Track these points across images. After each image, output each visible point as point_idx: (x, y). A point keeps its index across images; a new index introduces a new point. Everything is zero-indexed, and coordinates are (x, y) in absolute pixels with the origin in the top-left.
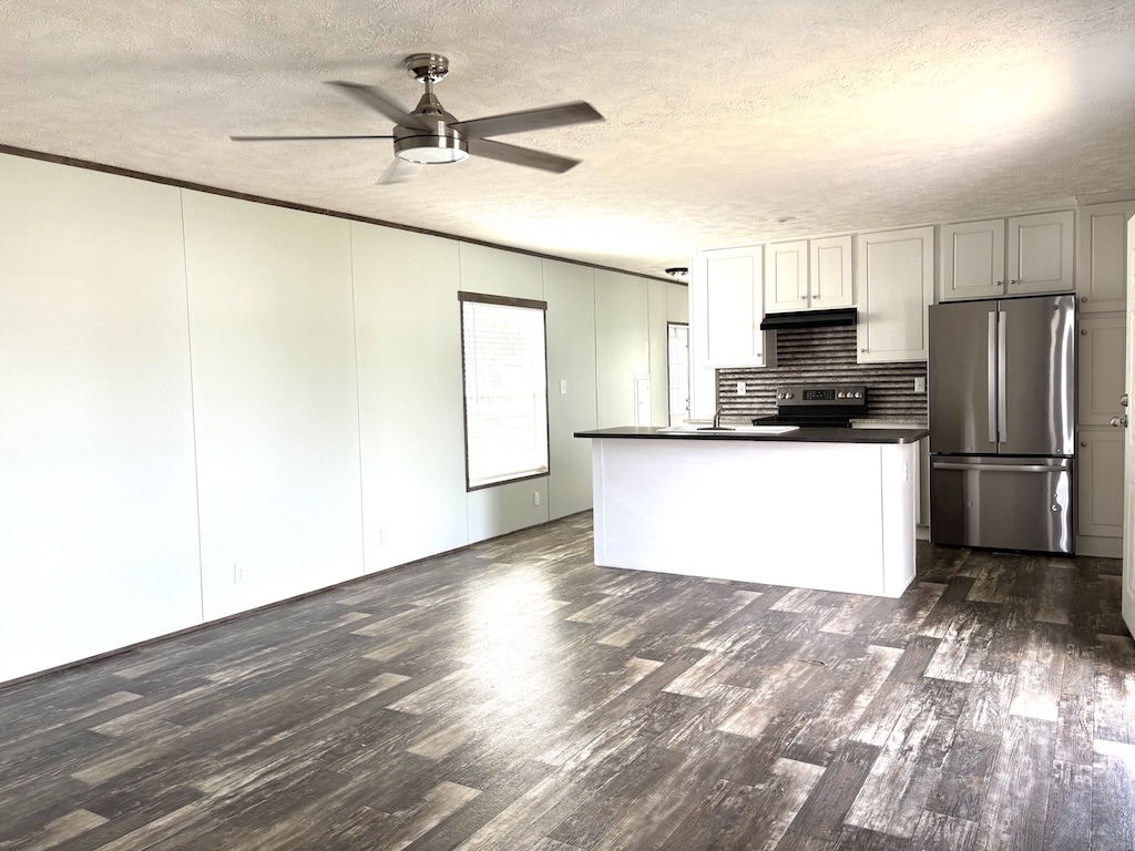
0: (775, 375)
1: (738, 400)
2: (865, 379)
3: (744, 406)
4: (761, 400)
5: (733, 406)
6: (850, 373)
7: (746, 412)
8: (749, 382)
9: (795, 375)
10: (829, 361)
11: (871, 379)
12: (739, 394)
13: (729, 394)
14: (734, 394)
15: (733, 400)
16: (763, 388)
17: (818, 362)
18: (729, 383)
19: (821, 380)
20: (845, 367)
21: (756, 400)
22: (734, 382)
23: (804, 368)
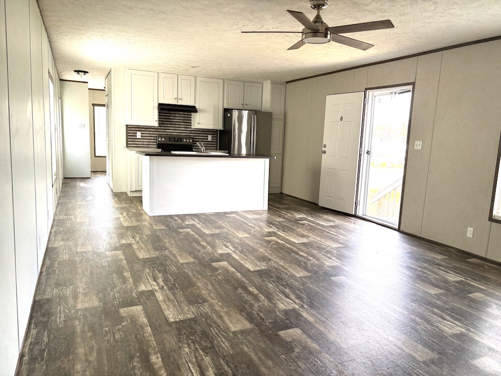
0: (155, 130)
1: (137, 140)
2: (191, 134)
3: (140, 143)
4: (148, 140)
5: (134, 143)
6: (185, 132)
7: (141, 146)
8: (142, 132)
9: (163, 130)
10: (177, 126)
11: (193, 135)
12: (138, 137)
13: (133, 137)
14: (135, 137)
15: (135, 140)
16: (149, 135)
17: (173, 126)
18: (133, 132)
19: (174, 134)
20: (183, 129)
21: (145, 140)
22: (135, 132)
23: (167, 128)
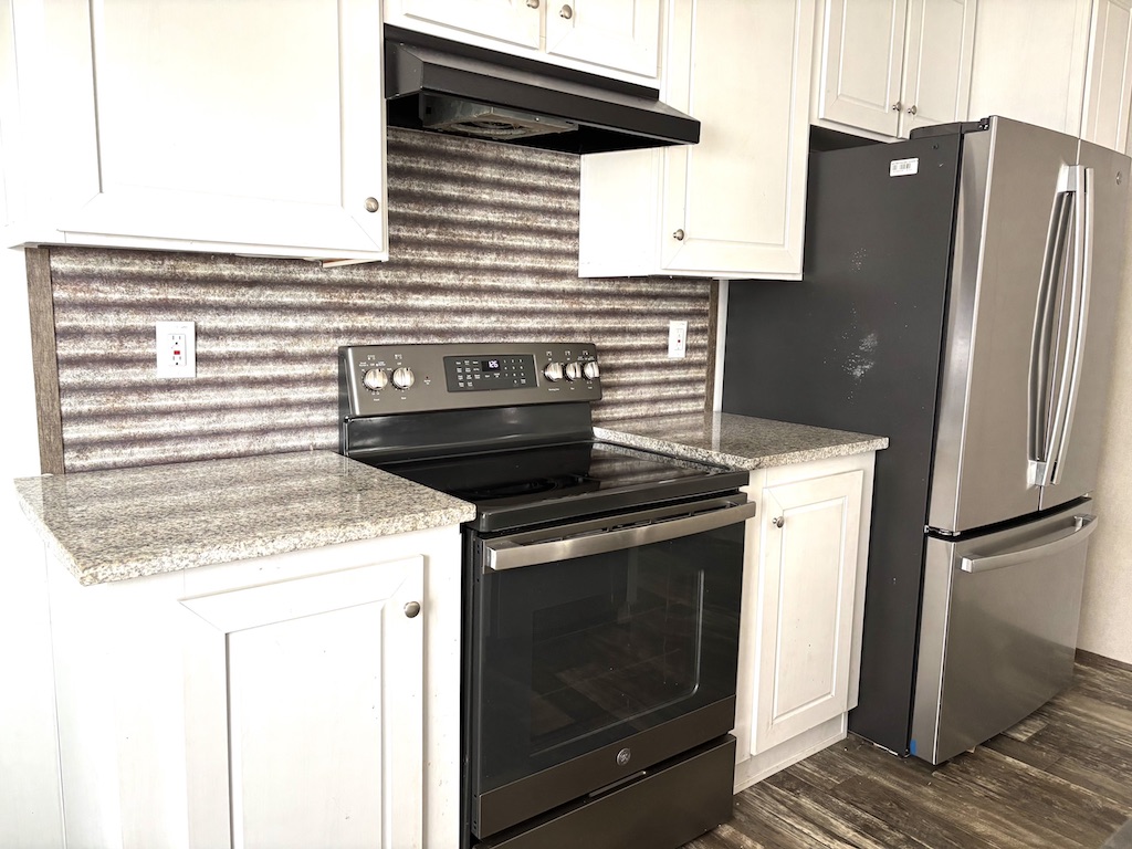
0: (316, 298)
1: (161, 400)
2: (574, 323)
3: (191, 424)
4: (262, 395)
5: (132, 428)
6: (541, 304)
7: (198, 448)
8: (209, 321)
9: (388, 299)
10: (488, 260)
11: (587, 324)
12: (164, 371)
13: (112, 375)
14: (136, 375)
15: (133, 402)
16: (269, 345)
17: (459, 258)
18: (111, 321)
19: (466, 322)
20: (528, 283)
21: (240, 396)
22: (137, 321)
23: (415, 278)
